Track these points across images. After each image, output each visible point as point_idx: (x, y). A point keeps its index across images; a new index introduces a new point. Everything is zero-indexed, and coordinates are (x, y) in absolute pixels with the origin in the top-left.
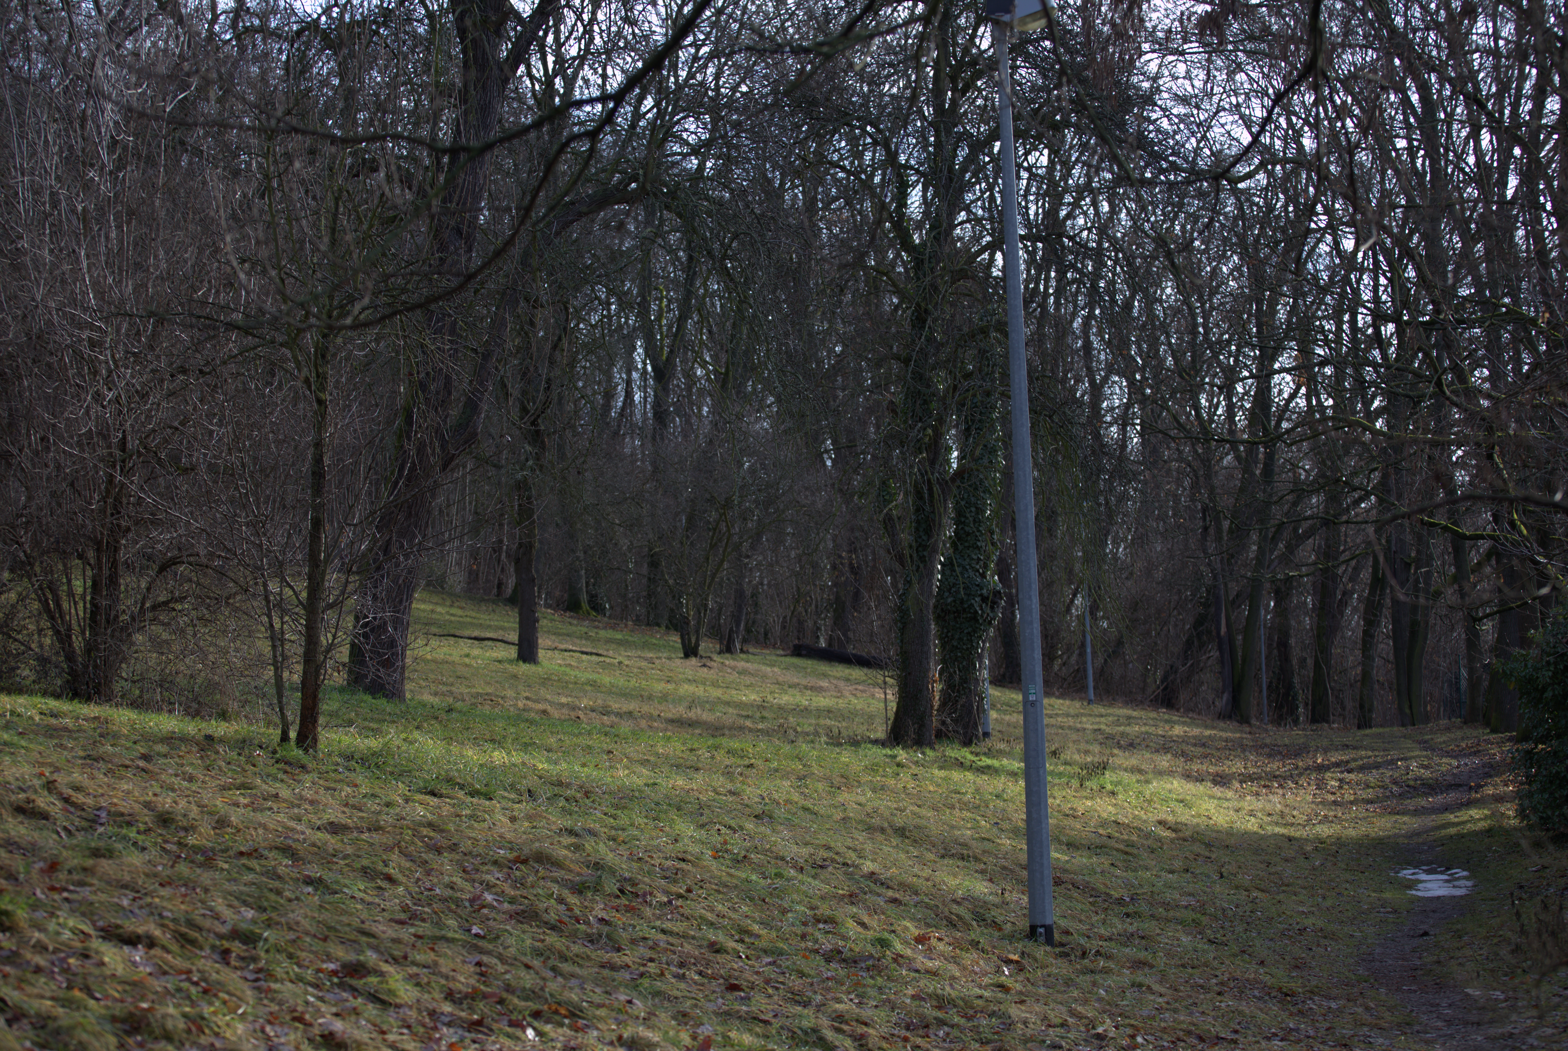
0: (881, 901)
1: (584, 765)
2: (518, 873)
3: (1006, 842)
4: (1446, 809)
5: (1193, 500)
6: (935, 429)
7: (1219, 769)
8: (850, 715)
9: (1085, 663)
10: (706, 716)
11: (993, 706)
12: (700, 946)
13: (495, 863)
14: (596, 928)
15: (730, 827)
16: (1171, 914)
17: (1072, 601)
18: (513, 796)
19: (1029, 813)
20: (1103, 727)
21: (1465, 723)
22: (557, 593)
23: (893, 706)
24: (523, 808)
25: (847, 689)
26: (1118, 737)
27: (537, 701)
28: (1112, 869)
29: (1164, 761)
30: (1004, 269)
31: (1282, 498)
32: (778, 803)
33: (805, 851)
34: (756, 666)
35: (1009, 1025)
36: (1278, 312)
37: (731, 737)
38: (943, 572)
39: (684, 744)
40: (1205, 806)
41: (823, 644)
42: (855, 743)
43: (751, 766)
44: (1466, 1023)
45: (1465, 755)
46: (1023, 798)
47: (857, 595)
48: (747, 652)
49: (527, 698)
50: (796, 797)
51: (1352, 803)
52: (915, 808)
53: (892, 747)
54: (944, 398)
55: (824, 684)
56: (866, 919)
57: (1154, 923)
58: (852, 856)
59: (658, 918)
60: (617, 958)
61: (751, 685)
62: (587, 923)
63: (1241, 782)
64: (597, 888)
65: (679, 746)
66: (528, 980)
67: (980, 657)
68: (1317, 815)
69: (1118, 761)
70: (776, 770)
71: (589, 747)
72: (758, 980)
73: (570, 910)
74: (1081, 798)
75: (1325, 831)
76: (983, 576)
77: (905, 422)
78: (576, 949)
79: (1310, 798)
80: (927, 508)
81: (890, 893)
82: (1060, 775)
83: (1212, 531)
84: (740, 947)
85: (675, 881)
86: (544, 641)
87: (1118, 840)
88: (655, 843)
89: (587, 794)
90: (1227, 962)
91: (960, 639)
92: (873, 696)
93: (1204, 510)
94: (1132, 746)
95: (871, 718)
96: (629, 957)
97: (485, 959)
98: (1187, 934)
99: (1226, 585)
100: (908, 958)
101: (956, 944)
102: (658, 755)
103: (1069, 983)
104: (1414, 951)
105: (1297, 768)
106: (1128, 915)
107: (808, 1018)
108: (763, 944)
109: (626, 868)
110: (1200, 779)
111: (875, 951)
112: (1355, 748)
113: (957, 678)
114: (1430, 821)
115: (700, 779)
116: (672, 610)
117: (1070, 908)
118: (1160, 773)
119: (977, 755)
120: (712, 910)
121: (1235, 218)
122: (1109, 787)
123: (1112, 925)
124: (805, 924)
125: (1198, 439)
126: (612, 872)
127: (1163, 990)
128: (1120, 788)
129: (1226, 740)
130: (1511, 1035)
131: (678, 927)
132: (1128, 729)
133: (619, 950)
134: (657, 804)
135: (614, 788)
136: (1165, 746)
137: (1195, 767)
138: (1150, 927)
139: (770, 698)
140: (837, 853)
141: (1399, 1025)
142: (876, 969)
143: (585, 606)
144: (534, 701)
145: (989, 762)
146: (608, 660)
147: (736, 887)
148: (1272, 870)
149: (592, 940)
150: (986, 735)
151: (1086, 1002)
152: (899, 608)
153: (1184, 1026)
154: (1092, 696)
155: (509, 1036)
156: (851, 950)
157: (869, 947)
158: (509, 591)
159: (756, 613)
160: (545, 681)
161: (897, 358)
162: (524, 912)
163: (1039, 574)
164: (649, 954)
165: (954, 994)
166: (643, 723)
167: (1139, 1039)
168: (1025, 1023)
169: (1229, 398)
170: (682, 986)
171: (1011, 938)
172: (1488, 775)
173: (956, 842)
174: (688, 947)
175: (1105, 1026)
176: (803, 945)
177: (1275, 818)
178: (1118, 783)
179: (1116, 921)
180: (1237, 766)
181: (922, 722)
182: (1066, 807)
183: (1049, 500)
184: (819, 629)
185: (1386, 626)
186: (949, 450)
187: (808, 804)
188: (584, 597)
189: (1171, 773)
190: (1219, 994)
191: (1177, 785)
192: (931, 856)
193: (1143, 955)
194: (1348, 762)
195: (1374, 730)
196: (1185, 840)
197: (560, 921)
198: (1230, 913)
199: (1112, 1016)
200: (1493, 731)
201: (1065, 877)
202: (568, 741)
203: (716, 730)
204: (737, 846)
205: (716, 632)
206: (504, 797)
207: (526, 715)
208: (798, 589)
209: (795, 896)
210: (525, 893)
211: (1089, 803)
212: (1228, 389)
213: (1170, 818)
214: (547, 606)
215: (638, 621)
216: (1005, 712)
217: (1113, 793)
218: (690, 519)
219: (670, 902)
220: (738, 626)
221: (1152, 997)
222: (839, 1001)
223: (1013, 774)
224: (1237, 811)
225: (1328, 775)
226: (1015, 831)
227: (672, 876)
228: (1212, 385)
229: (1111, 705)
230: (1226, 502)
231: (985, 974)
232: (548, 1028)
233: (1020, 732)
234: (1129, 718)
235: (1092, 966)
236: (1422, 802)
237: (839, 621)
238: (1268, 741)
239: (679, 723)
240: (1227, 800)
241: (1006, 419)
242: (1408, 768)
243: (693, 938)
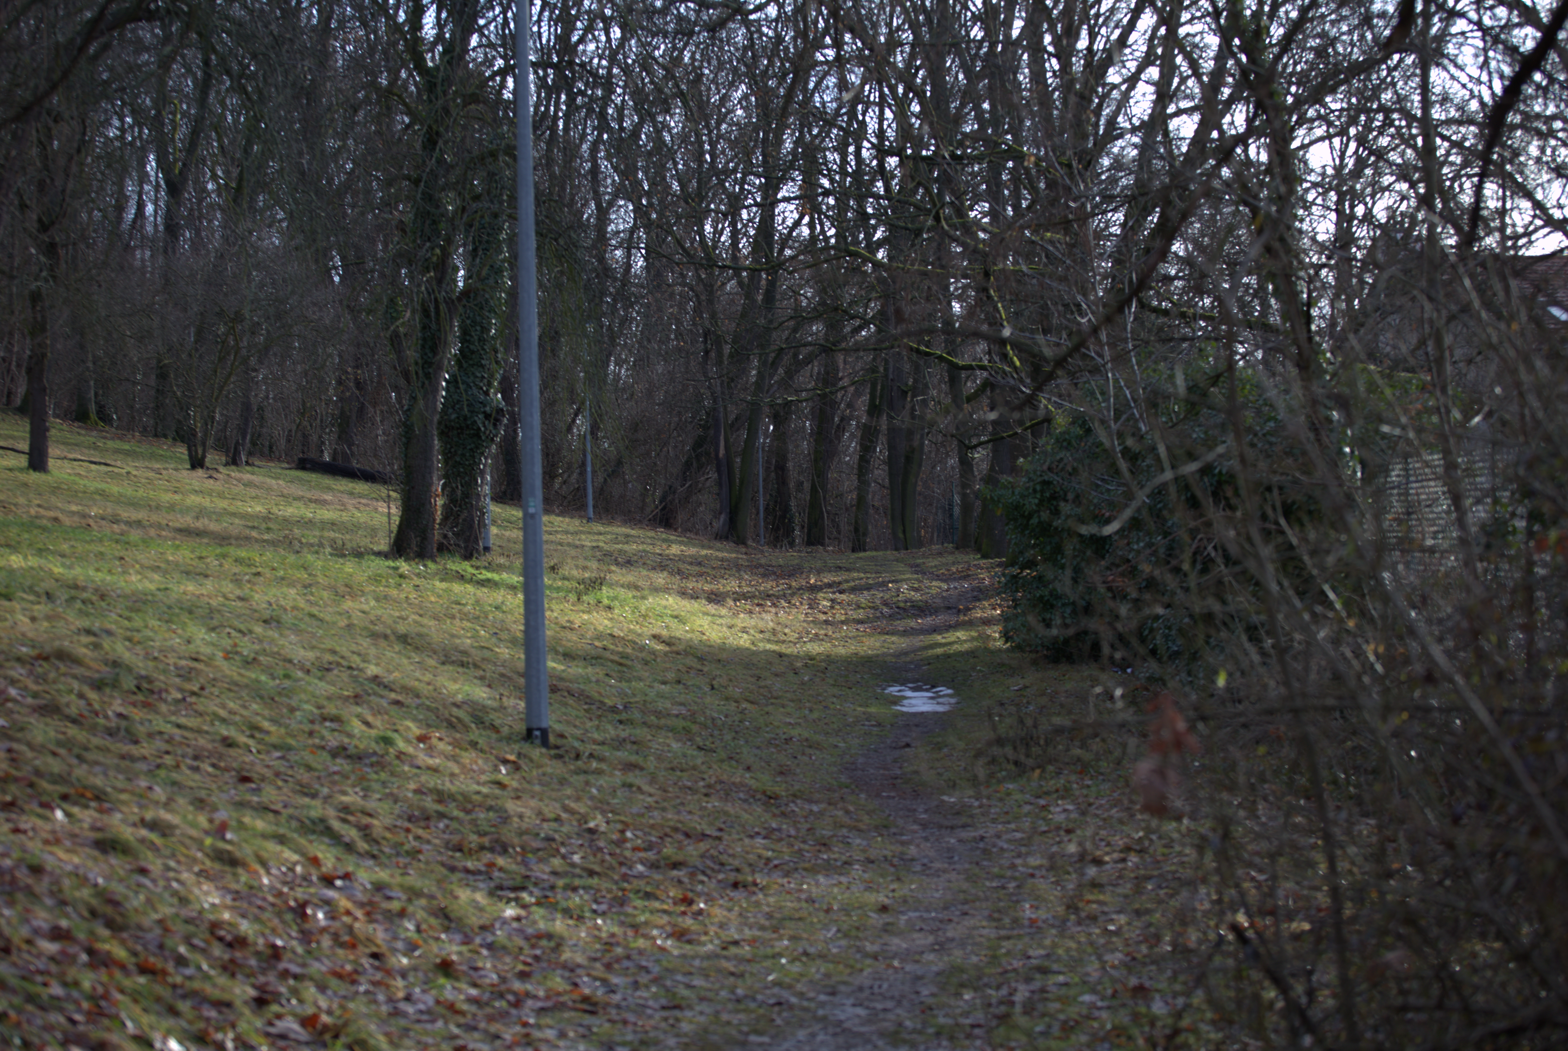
0: (384, 703)
1: (98, 570)
2: (40, 670)
3: (504, 652)
4: (935, 630)
5: (694, 324)
6: (443, 249)
7: (713, 587)
8: (355, 528)
9: (585, 481)
10: (213, 526)
11: (494, 522)
12: (213, 741)
13: (19, 659)
14: (114, 722)
15: (240, 631)
16: (663, 721)
17: (574, 421)
18: (32, 598)
19: (527, 624)
20: (601, 544)
21: (957, 548)
22: (66, 403)
23: (396, 520)
24: (41, 609)
25: (350, 502)
26: (616, 554)
27: (48, 509)
28: (607, 679)
29: (660, 579)
30: (515, 92)
31: (781, 324)
32: (285, 610)
33: (311, 655)
34: (261, 478)
35: (505, 819)
36: (784, 141)
37: (239, 546)
38: (447, 389)
39: (193, 552)
40: (698, 622)
41: (327, 458)
42: (359, 554)
43: (258, 574)
44: (941, 827)
45: (955, 579)
46: (522, 610)
47: (362, 409)
48: (253, 465)
49: (39, 506)
50: (302, 604)
51: (843, 622)
52: (417, 617)
53: (395, 559)
54: (453, 219)
55: (328, 497)
56: (370, 719)
57: (646, 730)
58: (356, 660)
59: (174, 713)
60: (135, 750)
61: (257, 497)
62: (106, 717)
63: (735, 600)
64: (115, 684)
65: (188, 554)
66: (56, 766)
67: (482, 473)
68: (808, 633)
69: (614, 578)
70: (283, 579)
71: (101, 553)
72: (268, 773)
73: (90, 705)
74: (578, 611)
75: (815, 648)
76: (487, 393)
77: (414, 241)
78: (96, 741)
79: (802, 617)
80: (434, 326)
81: (393, 696)
82: (558, 589)
83: (713, 354)
84: (251, 742)
85: (189, 680)
86: (54, 451)
87: (613, 652)
88: (169, 643)
89: (102, 597)
90: (715, 766)
91: (463, 455)
92: (376, 510)
93: (706, 334)
94: (628, 563)
95: (373, 532)
96: (146, 749)
97: (15, 746)
98: (678, 741)
99: (725, 408)
100: (410, 756)
101: (456, 744)
102: (168, 562)
103: (563, 782)
104: (895, 761)
105: (790, 587)
106: (621, 722)
107: (316, 809)
108: (273, 739)
109: (142, 666)
110: (695, 597)
111: (379, 748)
112: (848, 570)
113: (459, 493)
114: (919, 641)
115: (209, 586)
116: (179, 421)
117: (565, 714)
118: (656, 590)
119: (477, 568)
120: (223, 706)
121: (745, 48)
122: (606, 602)
123: (605, 731)
124: (312, 722)
125: (702, 265)
126: (129, 669)
127: (652, 791)
128: (617, 603)
129: (722, 560)
130: (982, 838)
131: (192, 722)
132: (626, 547)
133: (136, 742)
134: (170, 607)
135: (128, 591)
136: (662, 564)
137: (690, 585)
138: (641, 733)
139: (275, 510)
140: (343, 657)
141: (876, 828)
142: (380, 764)
143: (93, 416)
144: (46, 509)
145: (489, 575)
146: (116, 470)
147: (247, 686)
148: (762, 683)
149: (111, 733)
150: (487, 549)
151: (578, 799)
152: (405, 424)
153: (671, 823)
154: (591, 515)
155: (40, 816)
156: (356, 747)
157: (373, 745)
158: (18, 402)
159: (262, 426)
160: (55, 490)
161: (408, 178)
162: (46, 706)
163: (541, 393)
164: (165, 747)
165: (453, 789)
166: (152, 532)
167: (629, 834)
168: (521, 817)
169: (733, 224)
170: (197, 777)
171: (509, 739)
172: (977, 599)
173: (456, 649)
174: (202, 741)
175: (597, 821)
176: (310, 742)
177: (767, 635)
178: (615, 598)
179: (609, 727)
180: (732, 585)
181: (424, 535)
182: (563, 621)
183: (553, 321)
184: (323, 443)
185: (880, 450)
186: (457, 269)
187: (315, 610)
188: (93, 407)
189: (666, 590)
190: (706, 795)
191: (671, 601)
192: (432, 662)
193: (633, 758)
194: (840, 583)
195: (868, 553)
196: (678, 653)
197: (81, 715)
198: (719, 722)
199: (603, 813)
200: (984, 557)
201: (561, 685)
202: (80, 548)
203: (223, 539)
204: (247, 647)
205: (222, 445)
206: (23, 599)
207: (38, 522)
208: (304, 403)
209: (303, 696)
210: (46, 688)
211: (586, 617)
212: (733, 213)
213: (664, 633)
214: (56, 416)
215: (144, 432)
216: (505, 528)
217: (609, 608)
218: (199, 333)
219: (184, 699)
220: (244, 438)
221: (641, 797)
222: (345, 793)
223: (513, 588)
224: (730, 627)
225: (821, 595)
226: (514, 641)
227: (186, 675)
228: (717, 212)
229: (610, 524)
230: (728, 327)
231: (483, 772)
232: (75, 810)
233: (519, 547)
234: (627, 536)
235: (585, 767)
236: (912, 623)
237: (344, 435)
238: (763, 561)
239: (186, 532)
240: (721, 617)
241: (512, 240)
242: (898, 590)
243: (207, 732)
